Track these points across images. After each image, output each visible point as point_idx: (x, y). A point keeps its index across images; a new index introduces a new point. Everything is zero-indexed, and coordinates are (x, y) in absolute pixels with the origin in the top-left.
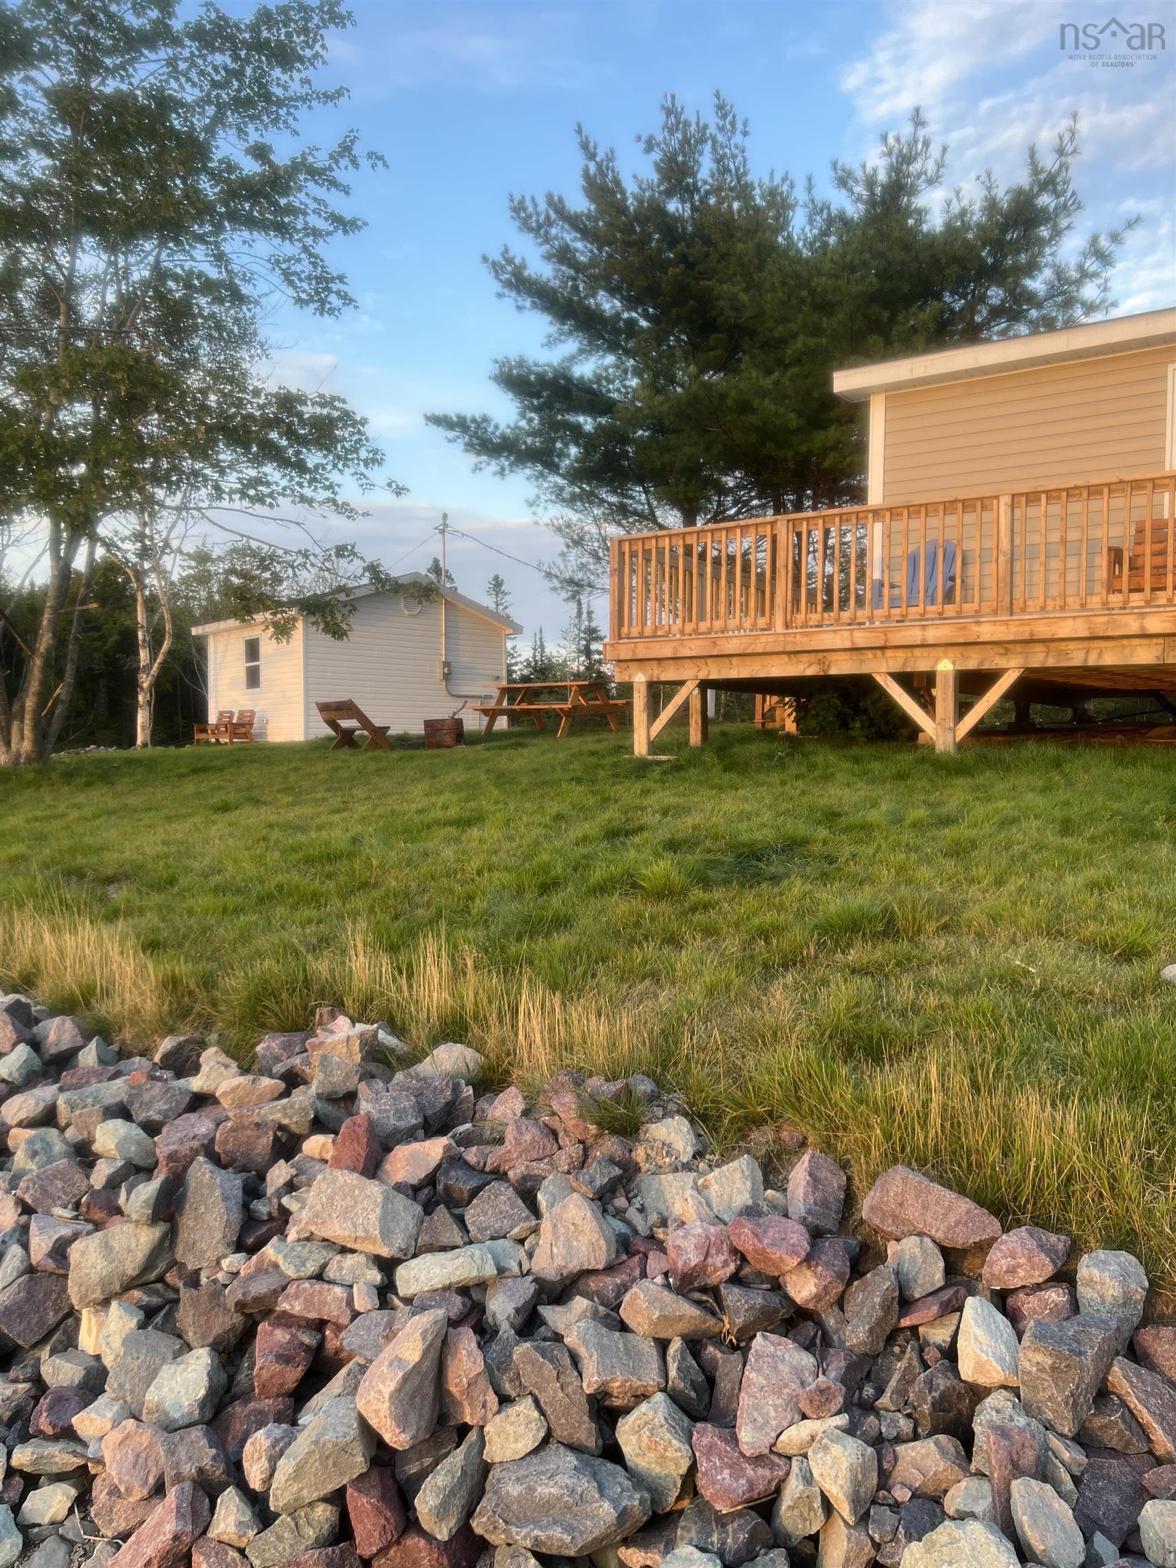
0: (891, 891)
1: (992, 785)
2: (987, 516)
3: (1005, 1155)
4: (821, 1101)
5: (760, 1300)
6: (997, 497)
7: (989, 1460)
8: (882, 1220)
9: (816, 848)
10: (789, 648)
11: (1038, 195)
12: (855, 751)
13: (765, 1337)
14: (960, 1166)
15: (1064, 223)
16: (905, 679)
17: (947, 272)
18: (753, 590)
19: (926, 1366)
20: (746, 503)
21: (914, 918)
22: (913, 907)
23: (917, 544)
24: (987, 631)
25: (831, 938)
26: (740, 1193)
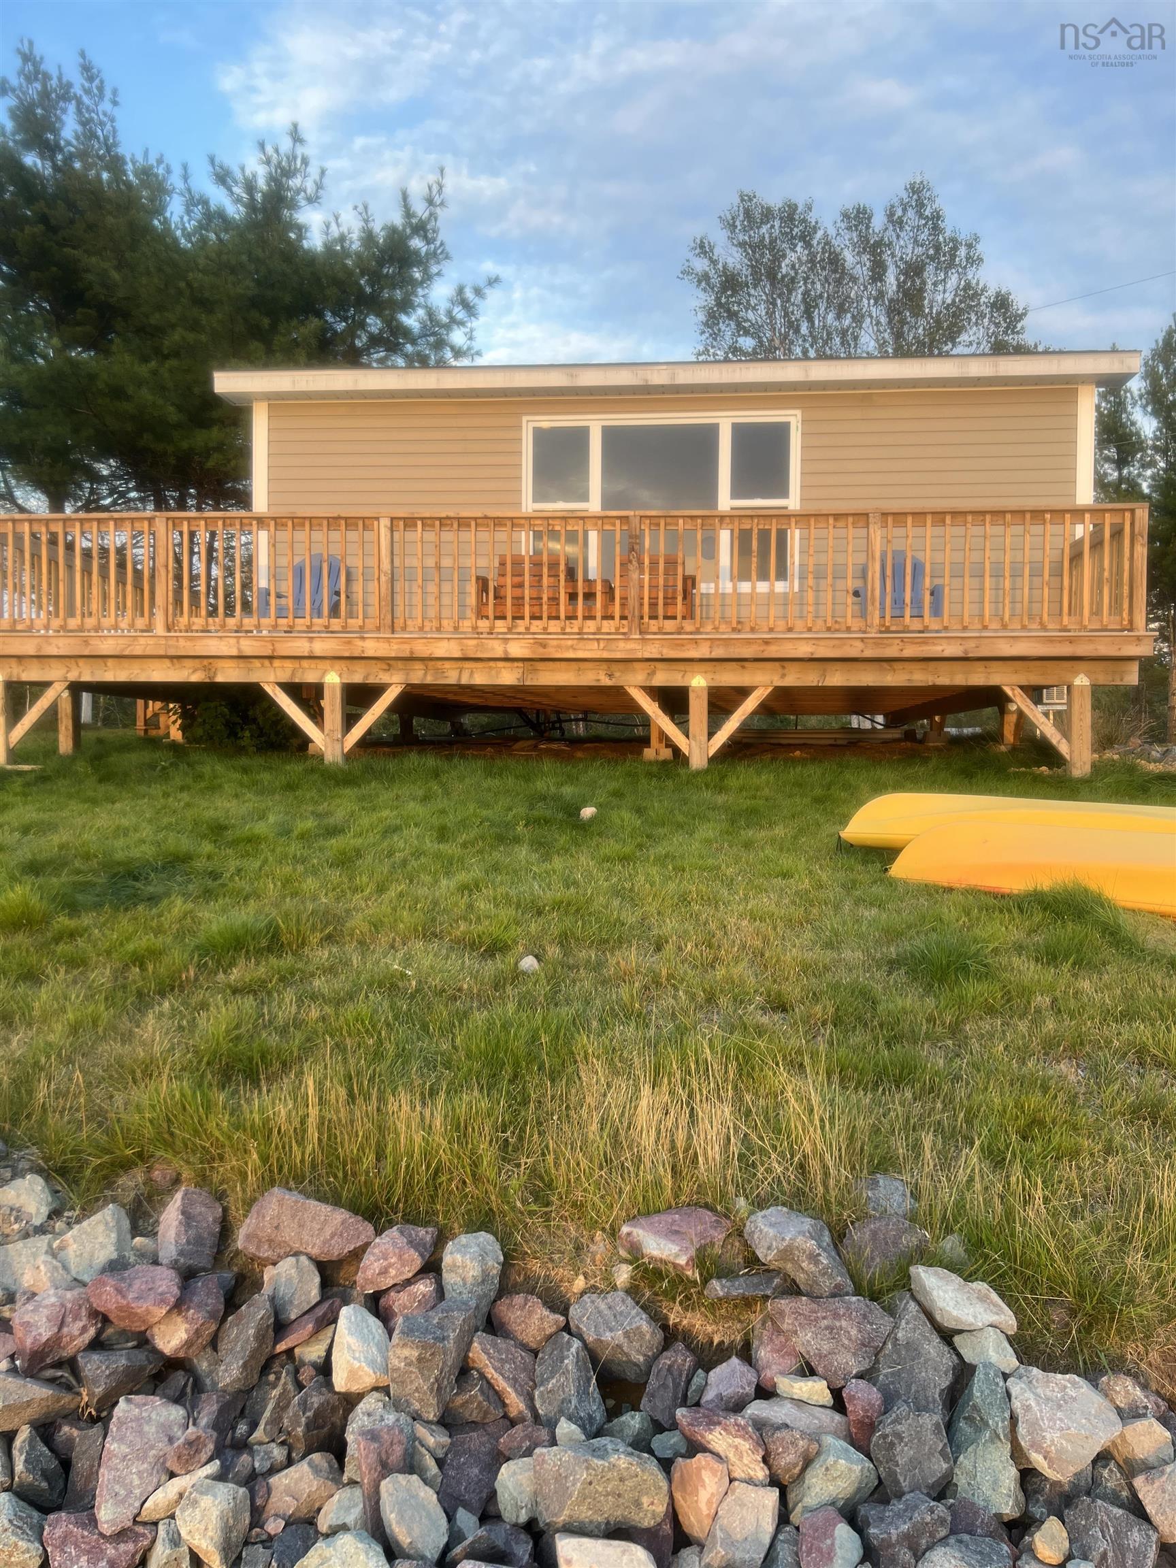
0: (277, 905)
1: (377, 795)
2: (368, 535)
3: (378, 1159)
4: (196, 1133)
5: (124, 1361)
6: (377, 519)
7: (359, 1467)
8: (258, 1248)
9: (199, 864)
10: (172, 652)
11: (410, 237)
12: (244, 761)
13: (128, 1401)
14: (335, 1177)
15: (434, 269)
16: (294, 690)
17: (328, 292)
18: (129, 588)
19: (300, 1386)
20: (122, 495)
21: (299, 931)
22: (298, 920)
23: (302, 556)
24: (371, 647)
25: (212, 958)
26: (103, 1246)
